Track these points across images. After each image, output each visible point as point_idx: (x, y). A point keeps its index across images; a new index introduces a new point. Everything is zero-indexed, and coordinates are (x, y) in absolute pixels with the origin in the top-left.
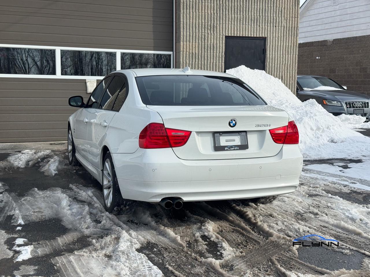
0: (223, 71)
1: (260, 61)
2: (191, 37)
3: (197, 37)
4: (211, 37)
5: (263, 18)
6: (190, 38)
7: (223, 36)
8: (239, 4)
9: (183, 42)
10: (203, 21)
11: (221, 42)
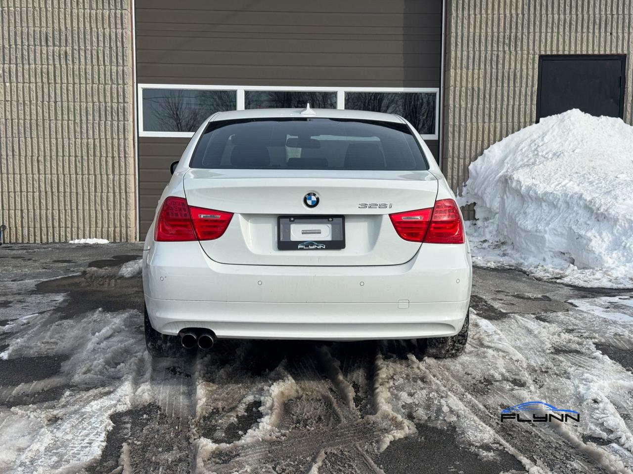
0: (534, 119)
1: (612, 100)
2: (471, 61)
3: (483, 59)
4: (510, 58)
5: (620, 19)
6: (468, 62)
7: (534, 55)
9: (455, 70)
10: (495, 30)
11: (530, 66)
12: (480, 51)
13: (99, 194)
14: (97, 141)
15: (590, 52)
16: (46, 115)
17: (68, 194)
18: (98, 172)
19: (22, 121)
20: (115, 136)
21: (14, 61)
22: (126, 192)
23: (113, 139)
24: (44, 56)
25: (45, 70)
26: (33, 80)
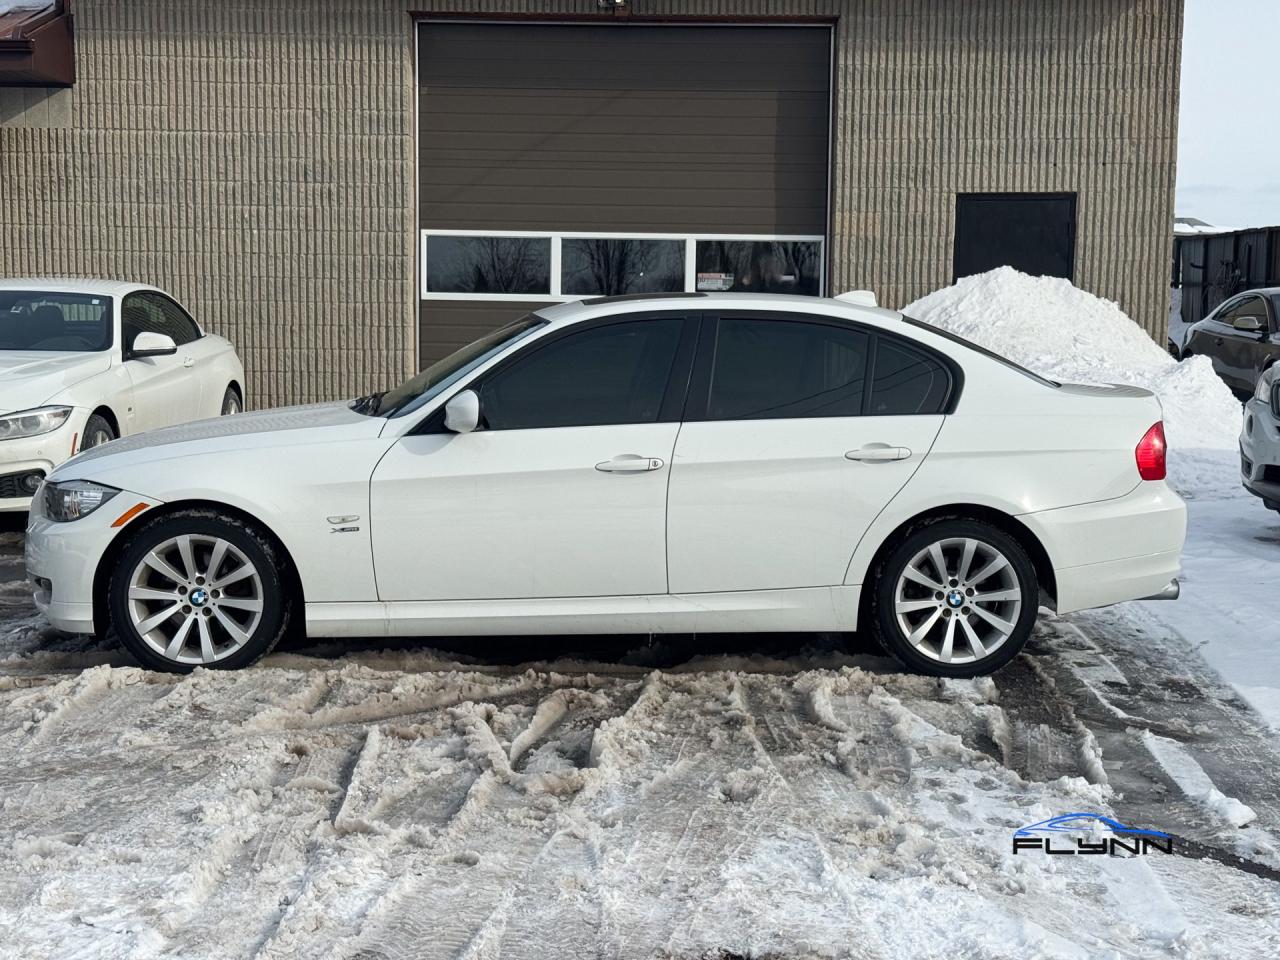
0: (951, 280)
1: (1057, 255)
2: (863, 201)
3: (879, 199)
4: (916, 197)
5: (1067, 144)
6: (859, 202)
7: (949, 192)
8: (995, 112)
9: (843, 212)
10: (896, 160)
11: (944, 208)
12: (875, 188)
13: (368, 375)
14: (367, 306)
15: (1026, 190)
16: (303, 271)
17: (328, 375)
18: (367, 346)
19: (272, 280)
20: (390, 299)
21: (263, 201)
22: (403, 373)
23: (387, 302)
24: (302, 196)
25: (303, 214)
26: (287, 226)
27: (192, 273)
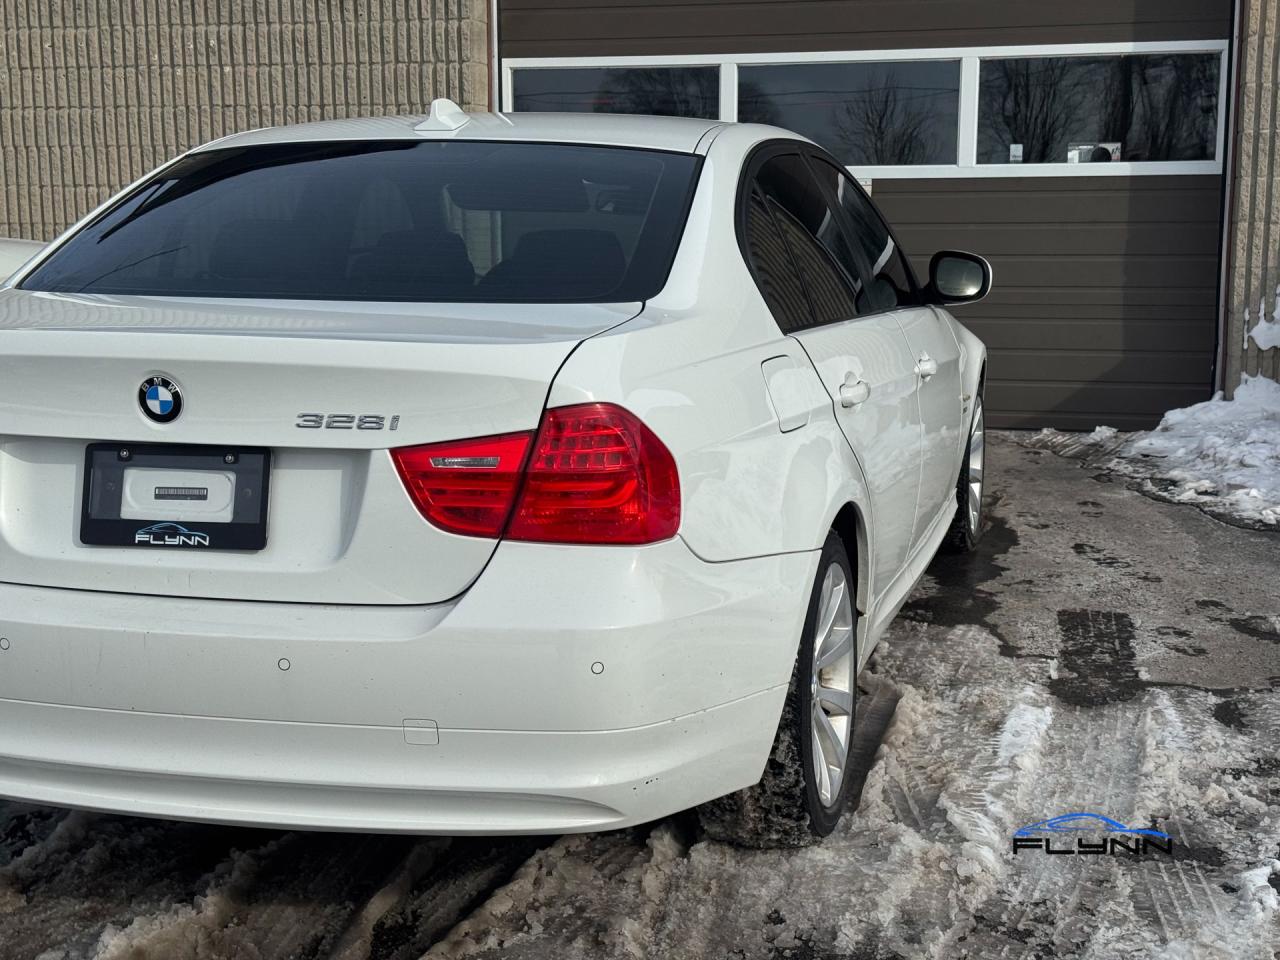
27: (135, 141)
